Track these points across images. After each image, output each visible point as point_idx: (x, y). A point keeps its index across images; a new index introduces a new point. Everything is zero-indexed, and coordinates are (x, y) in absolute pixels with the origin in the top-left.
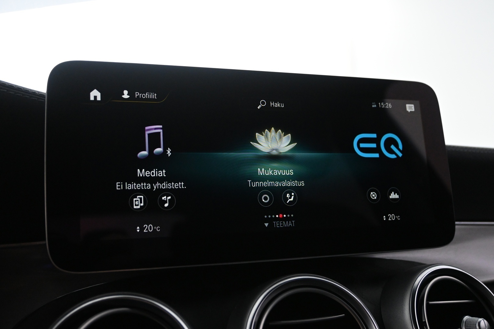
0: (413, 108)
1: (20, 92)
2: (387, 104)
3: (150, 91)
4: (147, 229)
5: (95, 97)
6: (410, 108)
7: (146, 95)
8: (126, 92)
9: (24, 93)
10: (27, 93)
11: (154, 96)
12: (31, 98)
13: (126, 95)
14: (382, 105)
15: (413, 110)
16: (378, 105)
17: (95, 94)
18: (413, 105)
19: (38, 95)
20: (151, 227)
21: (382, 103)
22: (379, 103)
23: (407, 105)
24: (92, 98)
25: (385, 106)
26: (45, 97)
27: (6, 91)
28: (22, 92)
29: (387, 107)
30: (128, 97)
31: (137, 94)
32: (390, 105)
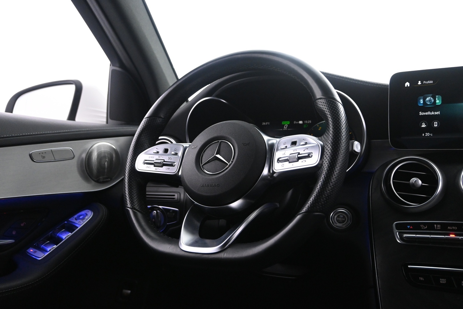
3: (430, 80)
4: (427, 135)
5: (407, 85)
7: (428, 82)
8: (420, 82)
11: (431, 82)
13: (420, 83)
17: (407, 84)
19: (384, 85)
20: (428, 134)
24: (406, 86)
30: (421, 83)
31: (424, 82)
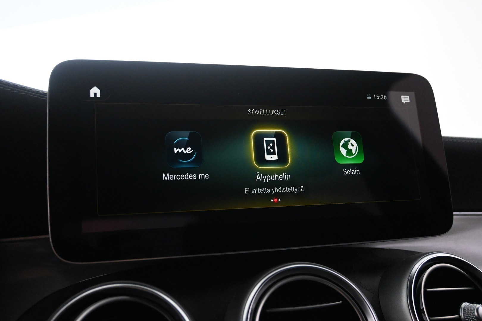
0: (408, 99)
1: (24, 91)
2: (382, 96)
5: (95, 94)
6: (405, 99)
9: (27, 92)
10: (30, 92)
12: (35, 97)
14: (377, 97)
15: (409, 101)
16: (373, 97)
17: (95, 91)
18: (408, 97)
19: (40, 94)
21: (377, 95)
22: (374, 95)
23: (402, 97)
24: (92, 95)
25: (380, 98)
26: (47, 96)
27: (10, 90)
28: (25, 91)
29: (382, 99)
32: (385, 97)
